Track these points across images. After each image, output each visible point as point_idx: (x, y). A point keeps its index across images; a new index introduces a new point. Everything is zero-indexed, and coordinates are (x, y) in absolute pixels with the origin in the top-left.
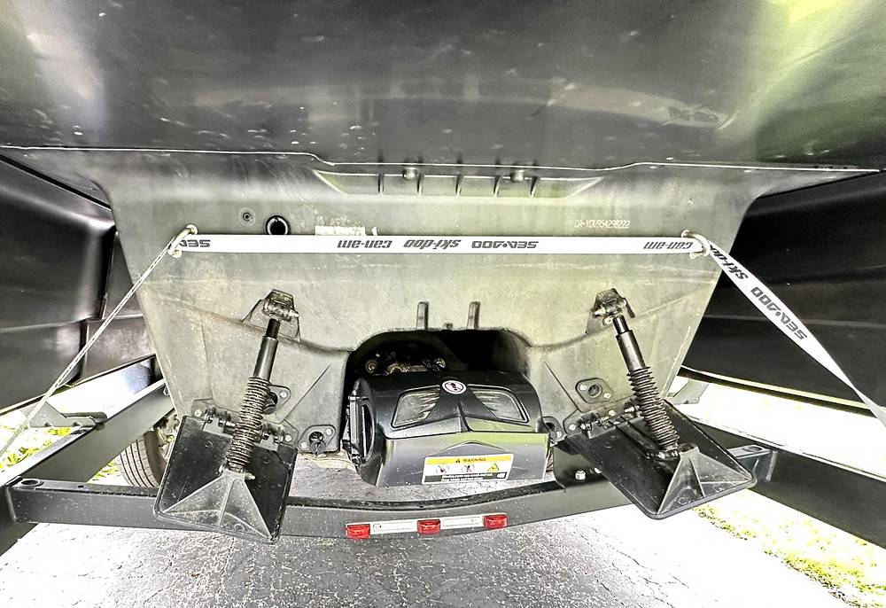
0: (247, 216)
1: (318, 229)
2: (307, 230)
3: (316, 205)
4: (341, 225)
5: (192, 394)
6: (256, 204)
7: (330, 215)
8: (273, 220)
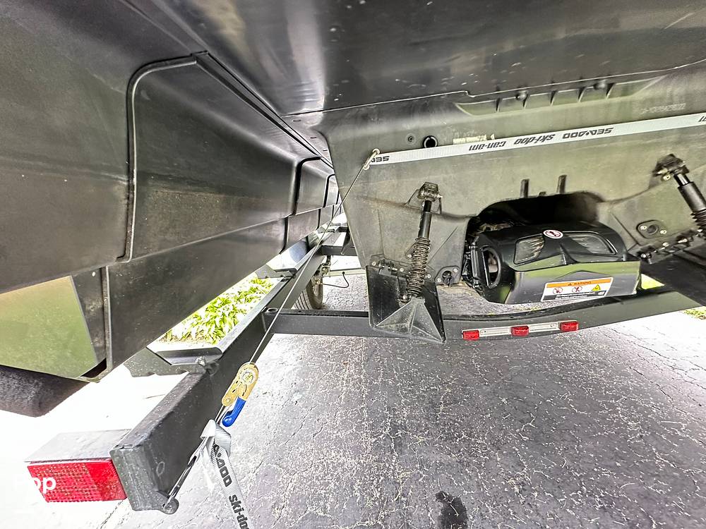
0: (410, 139)
1: (455, 141)
2: (449, 142)
3: (455, 125)
4: (470, 136)
5: (370, 252)
6: (417, 130)
7: (463, 131)
8: (428, 139)
